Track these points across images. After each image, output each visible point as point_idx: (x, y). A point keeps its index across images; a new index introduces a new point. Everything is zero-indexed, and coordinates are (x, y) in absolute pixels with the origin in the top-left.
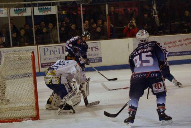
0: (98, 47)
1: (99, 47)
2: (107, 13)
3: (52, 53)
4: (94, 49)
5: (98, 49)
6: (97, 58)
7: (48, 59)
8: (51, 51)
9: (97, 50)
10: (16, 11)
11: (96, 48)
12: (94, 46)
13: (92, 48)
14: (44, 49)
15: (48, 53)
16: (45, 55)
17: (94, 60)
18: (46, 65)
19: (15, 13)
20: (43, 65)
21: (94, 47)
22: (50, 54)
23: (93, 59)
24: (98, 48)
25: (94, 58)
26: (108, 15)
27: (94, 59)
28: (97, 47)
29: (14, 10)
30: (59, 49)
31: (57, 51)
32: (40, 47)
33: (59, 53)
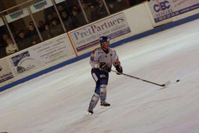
1: (123, 17)
3: (84, 35)
7: (81, 42)
8: (82, 34)
10: (36, 7)
11: (121, 20)
13: (118, 20)
14: (75, 33)
15: (79, 36)
16: (77, 39)
18: (81, 48)
19: (37, 9)
20: (79, 49)
22: (81, 37)
23: (122, 31)
24: (123, 19)
29: (35, 6)
30: (89, 30)
31: (87, 32)
32: (70, 33)
33: (91, 33)
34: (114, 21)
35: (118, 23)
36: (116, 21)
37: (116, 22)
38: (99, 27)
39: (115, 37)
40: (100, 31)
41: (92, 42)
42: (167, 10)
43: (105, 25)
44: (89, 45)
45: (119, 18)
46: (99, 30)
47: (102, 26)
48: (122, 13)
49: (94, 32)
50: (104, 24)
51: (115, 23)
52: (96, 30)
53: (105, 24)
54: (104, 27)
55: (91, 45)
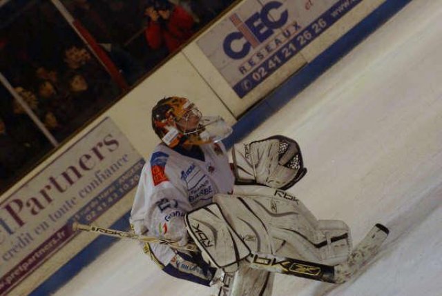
0: (110, 135)
1: (112, 134)
2: (70, 19)
4: (103, 150)
5: (114, 142)
6: (129, 170)
9: (113, 146)
11: (108, 144)
12: (98, 142)
13: (95, 150)
17: (127, 182)
21: (100, 145)
23: (121, 181)
24: (114, 138)
25: (121, 177)
26: (74, 23)
27: (124, 178)
28: (109, 139)
30: (3, 221)
33: (10, 232)
34: (84, 160)
35: (97, 159)
36: (88, 157)
37: (90, 160)
38: (35, 200)
39: (99, 214)
40: (42, 212)
41: (25, 261)
42: (277, 32)
43: (53, 186)
44: (16, 273)
45: (100, 140)
46: (37, 209)
47: (43, 192)
48: (106, 118)
49: (21, 223)
50: (48, 183)
51: (88, 164)
52: (25, 214)
53: (52, 180)
54: (52, 193)
55: (23, 273)
